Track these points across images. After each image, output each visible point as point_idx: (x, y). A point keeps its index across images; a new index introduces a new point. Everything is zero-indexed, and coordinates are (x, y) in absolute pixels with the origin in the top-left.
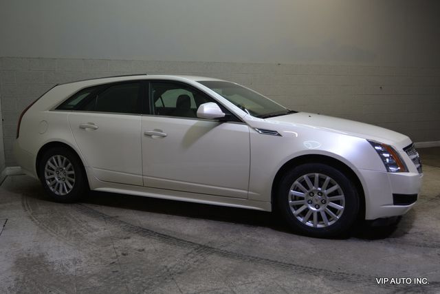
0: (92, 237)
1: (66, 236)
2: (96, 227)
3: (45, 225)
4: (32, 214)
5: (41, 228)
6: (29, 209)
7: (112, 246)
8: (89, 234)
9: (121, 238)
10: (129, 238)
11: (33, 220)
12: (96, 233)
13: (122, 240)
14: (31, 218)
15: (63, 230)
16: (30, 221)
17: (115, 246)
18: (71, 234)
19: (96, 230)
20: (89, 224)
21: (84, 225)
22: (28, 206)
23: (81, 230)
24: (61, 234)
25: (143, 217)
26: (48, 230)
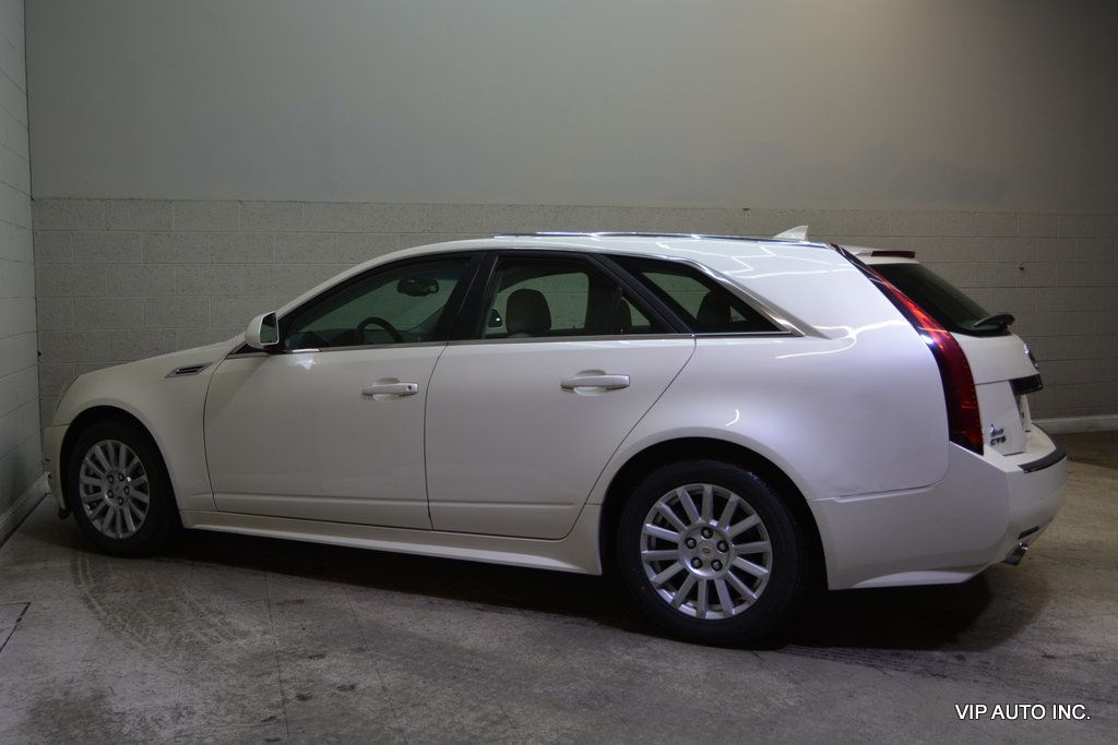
0: (230, 651)
1: (166, 649)
2: (244, 627)
3: (119, 619)
4: (92, 592)
5: (109, 627)
6: (86, 577)
7: (275, 676)
8: (225, 644)
9: (301, 657)
10: (321, 656)
11: (91, 607)
12: (241, 642)
13: (304, 663)
14: (86, 600)
15: (162, 634)
16: (82, 607)
17: (283, 676)
18: (178, 643)
19: (244, 634)
20: (227, 620)
21: (216, 620)
22: (85, 571)
23: (205, 635)
24: (156, 642)
25: (366, 604)
26: (124, 633)
